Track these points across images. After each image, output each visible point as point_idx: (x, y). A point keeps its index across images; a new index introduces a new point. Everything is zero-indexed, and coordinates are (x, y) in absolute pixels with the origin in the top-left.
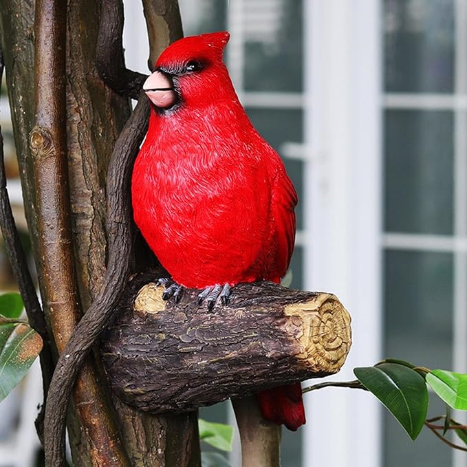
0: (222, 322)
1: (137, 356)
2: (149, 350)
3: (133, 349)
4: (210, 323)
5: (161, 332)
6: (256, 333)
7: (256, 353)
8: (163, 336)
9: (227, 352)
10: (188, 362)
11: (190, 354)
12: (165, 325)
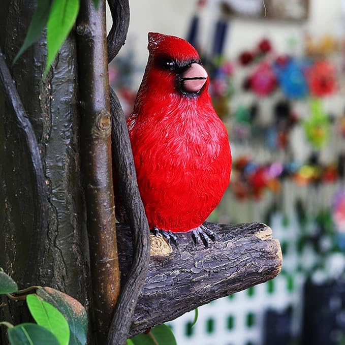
0: (220, 253)
1: (157, 292)
2: (165, 285)
3: (152, 287)
4: (211, 255)
5: (174, 270)
6: (248, 256)
7: (251, 271)
8: (177, 272)
9: (228, 275)
10: (197, 288)
11: (199, 282)
12: (176, 263)
